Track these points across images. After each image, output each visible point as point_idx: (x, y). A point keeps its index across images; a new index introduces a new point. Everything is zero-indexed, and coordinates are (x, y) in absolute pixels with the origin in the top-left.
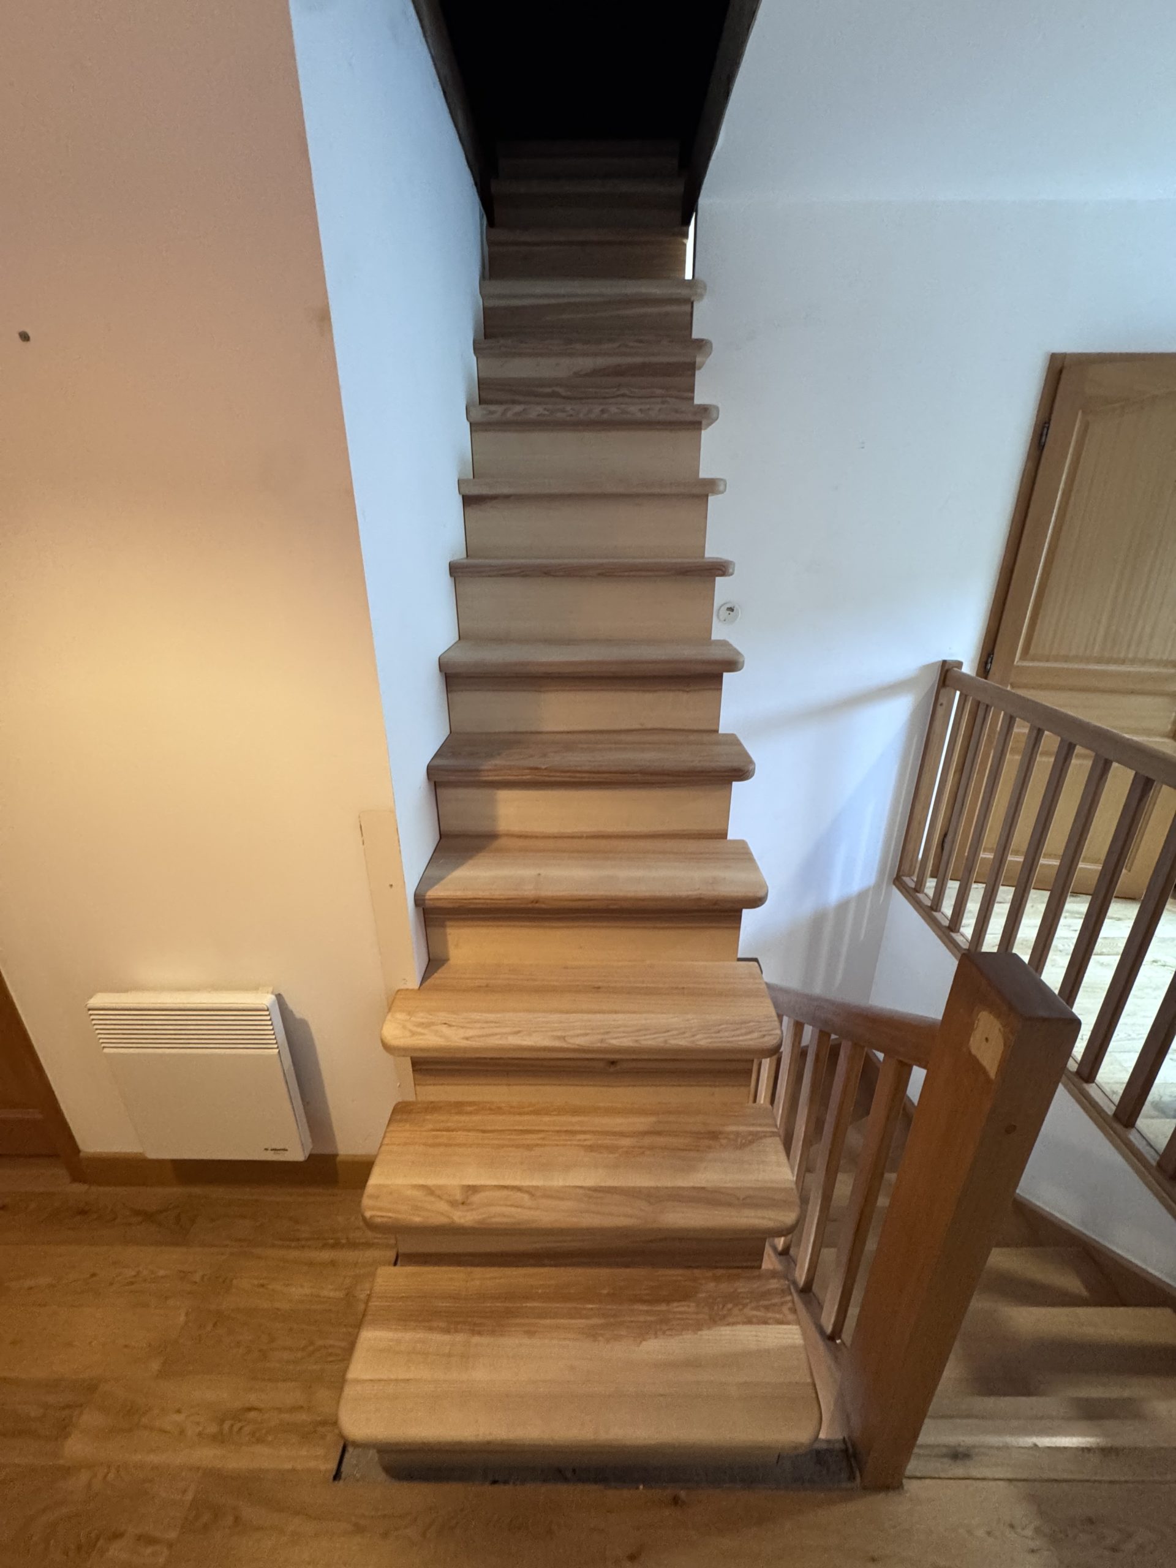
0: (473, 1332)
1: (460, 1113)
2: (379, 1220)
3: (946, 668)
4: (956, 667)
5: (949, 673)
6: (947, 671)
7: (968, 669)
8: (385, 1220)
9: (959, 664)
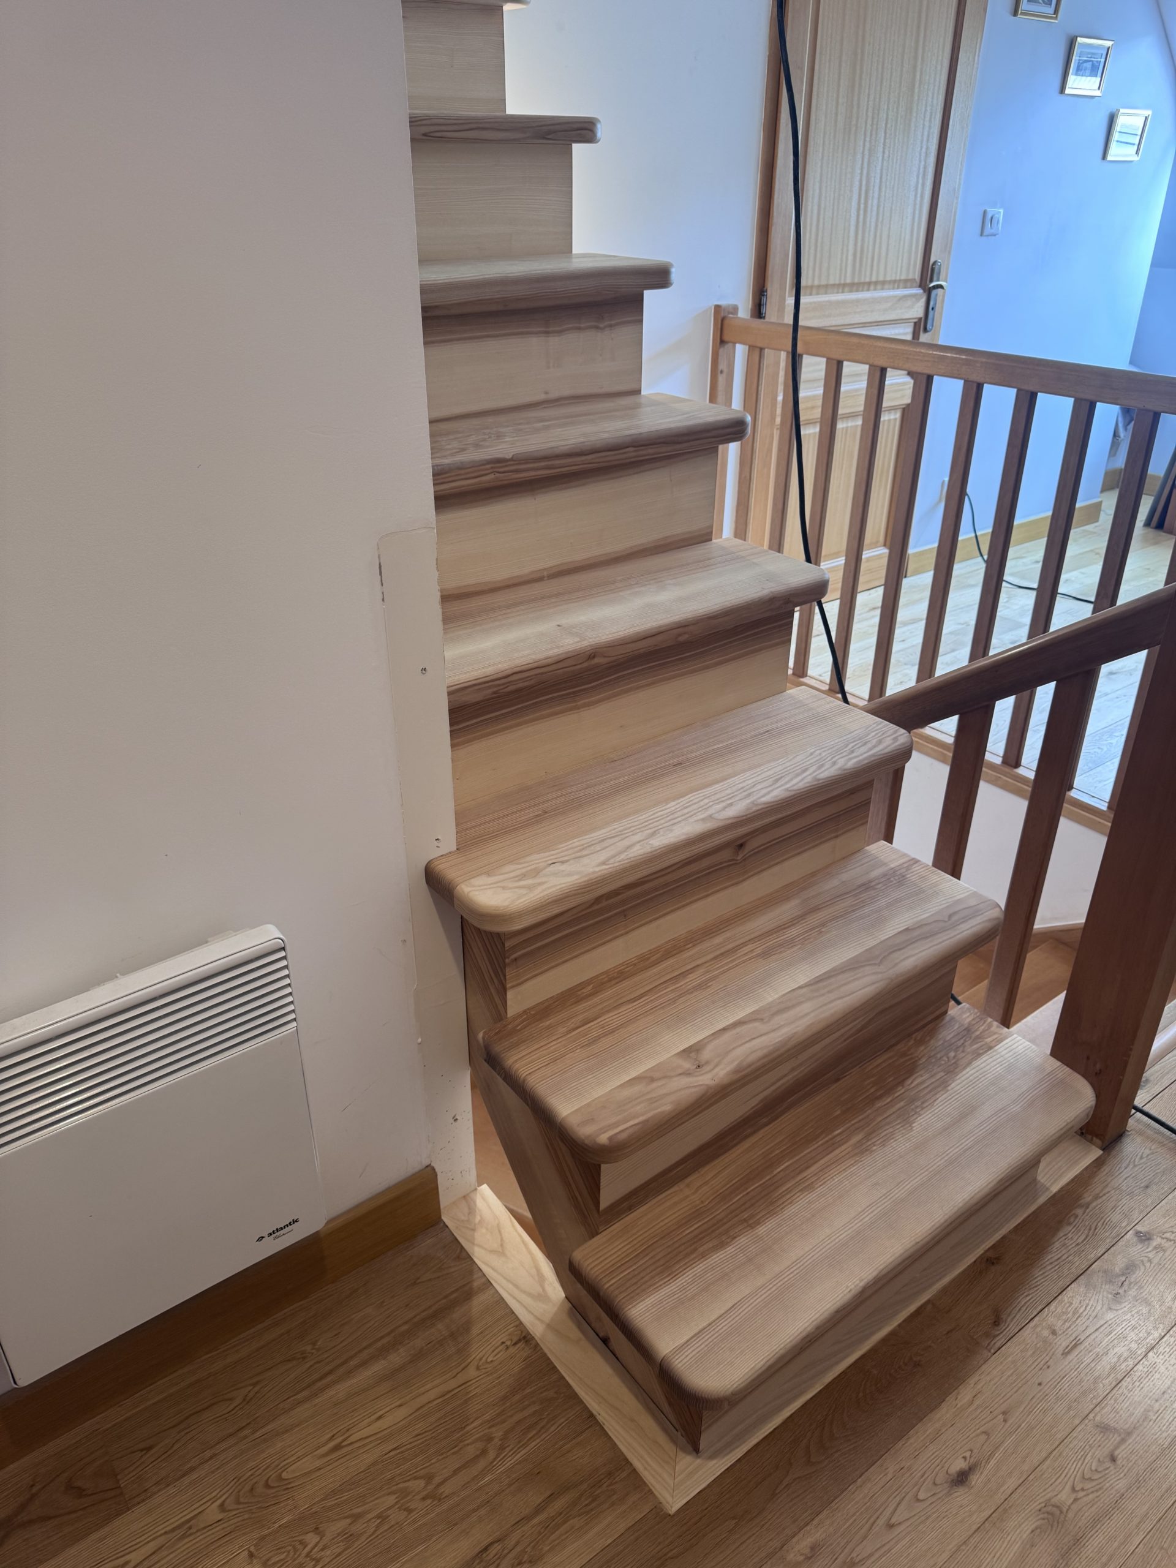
0: (752, 1227)
1: (579, 1001)
2: (624, 1136)
3: (722, 314)
4: (732, 313)
5: (726, 322)
6: (723, 319)
7: (744, 312)
8: (631, 1131)
9: (735, 309)
